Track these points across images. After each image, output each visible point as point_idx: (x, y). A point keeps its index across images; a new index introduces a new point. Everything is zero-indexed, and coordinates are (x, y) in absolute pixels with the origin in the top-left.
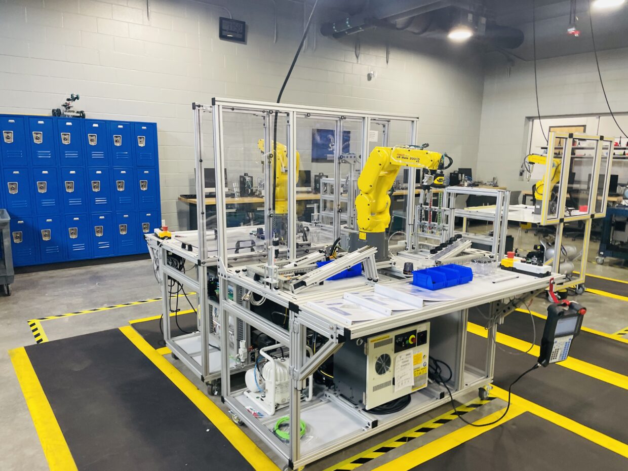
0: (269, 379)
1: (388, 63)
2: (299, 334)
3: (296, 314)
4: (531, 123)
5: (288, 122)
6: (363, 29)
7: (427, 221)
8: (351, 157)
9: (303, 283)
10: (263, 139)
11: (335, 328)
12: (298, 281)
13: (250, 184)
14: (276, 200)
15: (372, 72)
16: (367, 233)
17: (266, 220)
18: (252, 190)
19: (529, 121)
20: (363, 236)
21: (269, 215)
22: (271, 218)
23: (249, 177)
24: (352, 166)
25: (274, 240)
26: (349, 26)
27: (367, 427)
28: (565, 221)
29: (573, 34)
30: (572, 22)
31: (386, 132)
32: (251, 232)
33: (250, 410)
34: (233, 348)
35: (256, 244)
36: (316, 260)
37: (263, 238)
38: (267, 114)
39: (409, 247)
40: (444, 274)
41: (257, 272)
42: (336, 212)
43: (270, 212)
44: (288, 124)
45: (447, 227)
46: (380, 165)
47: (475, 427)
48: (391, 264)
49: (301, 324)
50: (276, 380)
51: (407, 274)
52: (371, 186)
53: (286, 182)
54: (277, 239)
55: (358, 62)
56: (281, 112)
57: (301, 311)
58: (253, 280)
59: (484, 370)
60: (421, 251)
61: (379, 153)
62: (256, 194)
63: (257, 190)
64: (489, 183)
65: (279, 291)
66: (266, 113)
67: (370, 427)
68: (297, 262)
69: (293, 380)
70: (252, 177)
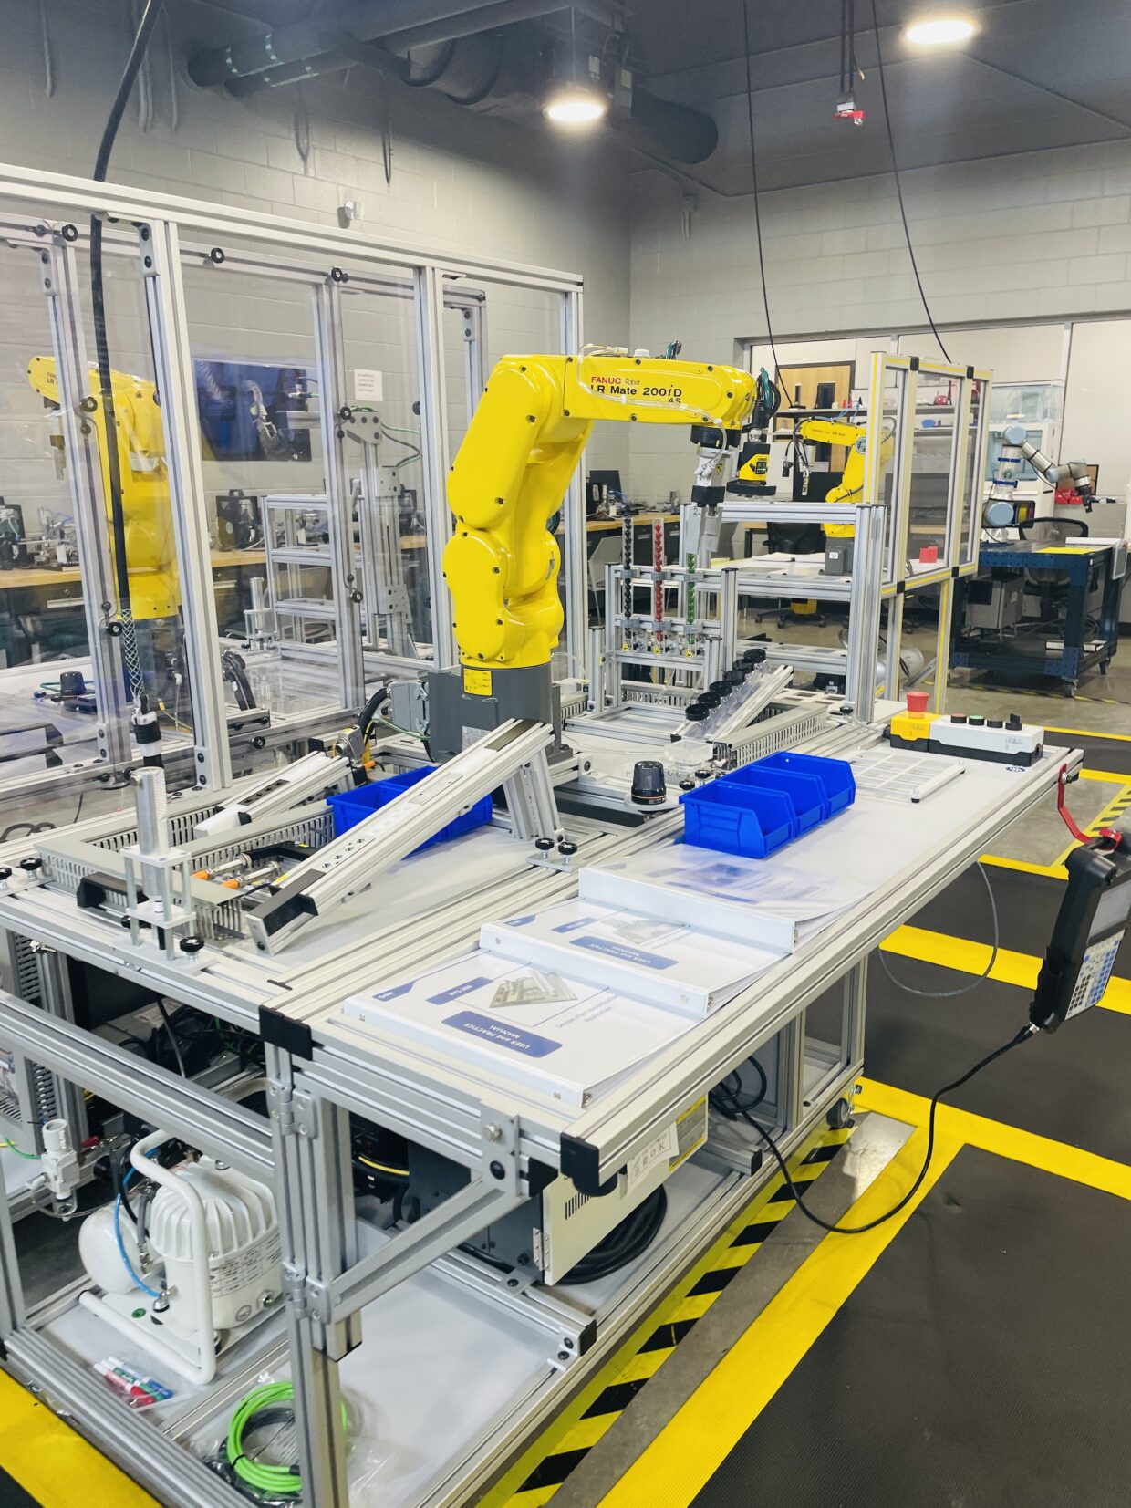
0: (179, 1254)
1: (392, 181)
2: (319, 1145)
3: (298, 1061)
4: (746, 353)
5: (148, 263)
6: (314, 69)
7: (648, 611)
8: (364, 420)
9: (302, 905)
10: (52, 354)
11: (510, 1132)
12: (280, 900)
13: (14, 529)
14: (129, 570)
15: (350, 205)
16: (493, 671)
17: (94, 639)
18: (23, 548)
19: (743, 349)
20: (479, 685)
21: (105, 627)
22: (116, 641)
23: (9, 507)
24: (372, 450)
25: (141, 723)
26: (273, 57)
27: (564, 1355)
28: (908, 587)
29: (850, 117)
30: (847, 89)
31: (475, 334)
32: (40, 690)
33: (115, 1377)
34: (17, 1115)
35: (65, 738)
36: (320, 787)
37: (89, 709)
38: (56, 243)
39: (596, 701)
40: (783, 795)
41: (90, 872)
42: (344, 603)
43: (107, 617)
44: (146, 270)
45: (715, 627)
46: (532, 419)
47: (851, 1236)
48: (576, 768)
49: (324, 1101)
50: (209, 1252)
51: (646, 802)
52: (501, 501)
53: (165, 503)
54: (151, 717)
55: (306, 171)
56: (114, 220)
57: (320, 1046)
58: (74, 901)
59: (838, 1043)
60: (629, 708)
61: (523, 374)
62: (37, 559)
63: (39, 547)
64: (662, 507)
65: (205, 955)
66: (48, 238)
67: (574, 1352)
68: (248, 801)
69: (305, 1323)
70: (18, 509)
